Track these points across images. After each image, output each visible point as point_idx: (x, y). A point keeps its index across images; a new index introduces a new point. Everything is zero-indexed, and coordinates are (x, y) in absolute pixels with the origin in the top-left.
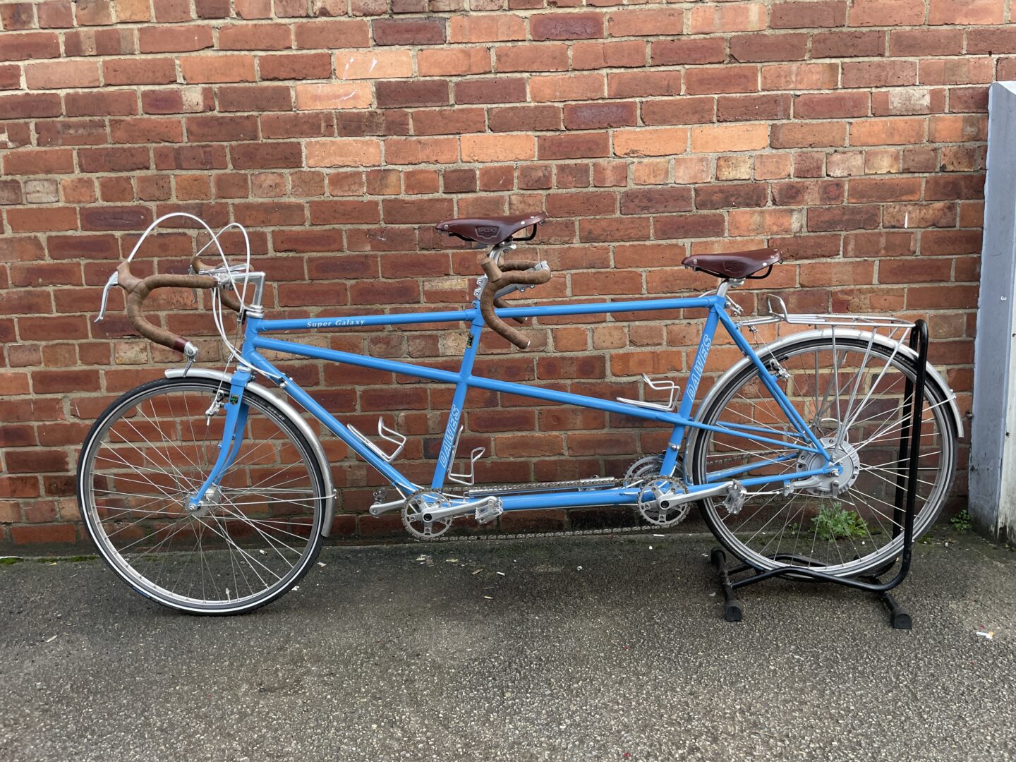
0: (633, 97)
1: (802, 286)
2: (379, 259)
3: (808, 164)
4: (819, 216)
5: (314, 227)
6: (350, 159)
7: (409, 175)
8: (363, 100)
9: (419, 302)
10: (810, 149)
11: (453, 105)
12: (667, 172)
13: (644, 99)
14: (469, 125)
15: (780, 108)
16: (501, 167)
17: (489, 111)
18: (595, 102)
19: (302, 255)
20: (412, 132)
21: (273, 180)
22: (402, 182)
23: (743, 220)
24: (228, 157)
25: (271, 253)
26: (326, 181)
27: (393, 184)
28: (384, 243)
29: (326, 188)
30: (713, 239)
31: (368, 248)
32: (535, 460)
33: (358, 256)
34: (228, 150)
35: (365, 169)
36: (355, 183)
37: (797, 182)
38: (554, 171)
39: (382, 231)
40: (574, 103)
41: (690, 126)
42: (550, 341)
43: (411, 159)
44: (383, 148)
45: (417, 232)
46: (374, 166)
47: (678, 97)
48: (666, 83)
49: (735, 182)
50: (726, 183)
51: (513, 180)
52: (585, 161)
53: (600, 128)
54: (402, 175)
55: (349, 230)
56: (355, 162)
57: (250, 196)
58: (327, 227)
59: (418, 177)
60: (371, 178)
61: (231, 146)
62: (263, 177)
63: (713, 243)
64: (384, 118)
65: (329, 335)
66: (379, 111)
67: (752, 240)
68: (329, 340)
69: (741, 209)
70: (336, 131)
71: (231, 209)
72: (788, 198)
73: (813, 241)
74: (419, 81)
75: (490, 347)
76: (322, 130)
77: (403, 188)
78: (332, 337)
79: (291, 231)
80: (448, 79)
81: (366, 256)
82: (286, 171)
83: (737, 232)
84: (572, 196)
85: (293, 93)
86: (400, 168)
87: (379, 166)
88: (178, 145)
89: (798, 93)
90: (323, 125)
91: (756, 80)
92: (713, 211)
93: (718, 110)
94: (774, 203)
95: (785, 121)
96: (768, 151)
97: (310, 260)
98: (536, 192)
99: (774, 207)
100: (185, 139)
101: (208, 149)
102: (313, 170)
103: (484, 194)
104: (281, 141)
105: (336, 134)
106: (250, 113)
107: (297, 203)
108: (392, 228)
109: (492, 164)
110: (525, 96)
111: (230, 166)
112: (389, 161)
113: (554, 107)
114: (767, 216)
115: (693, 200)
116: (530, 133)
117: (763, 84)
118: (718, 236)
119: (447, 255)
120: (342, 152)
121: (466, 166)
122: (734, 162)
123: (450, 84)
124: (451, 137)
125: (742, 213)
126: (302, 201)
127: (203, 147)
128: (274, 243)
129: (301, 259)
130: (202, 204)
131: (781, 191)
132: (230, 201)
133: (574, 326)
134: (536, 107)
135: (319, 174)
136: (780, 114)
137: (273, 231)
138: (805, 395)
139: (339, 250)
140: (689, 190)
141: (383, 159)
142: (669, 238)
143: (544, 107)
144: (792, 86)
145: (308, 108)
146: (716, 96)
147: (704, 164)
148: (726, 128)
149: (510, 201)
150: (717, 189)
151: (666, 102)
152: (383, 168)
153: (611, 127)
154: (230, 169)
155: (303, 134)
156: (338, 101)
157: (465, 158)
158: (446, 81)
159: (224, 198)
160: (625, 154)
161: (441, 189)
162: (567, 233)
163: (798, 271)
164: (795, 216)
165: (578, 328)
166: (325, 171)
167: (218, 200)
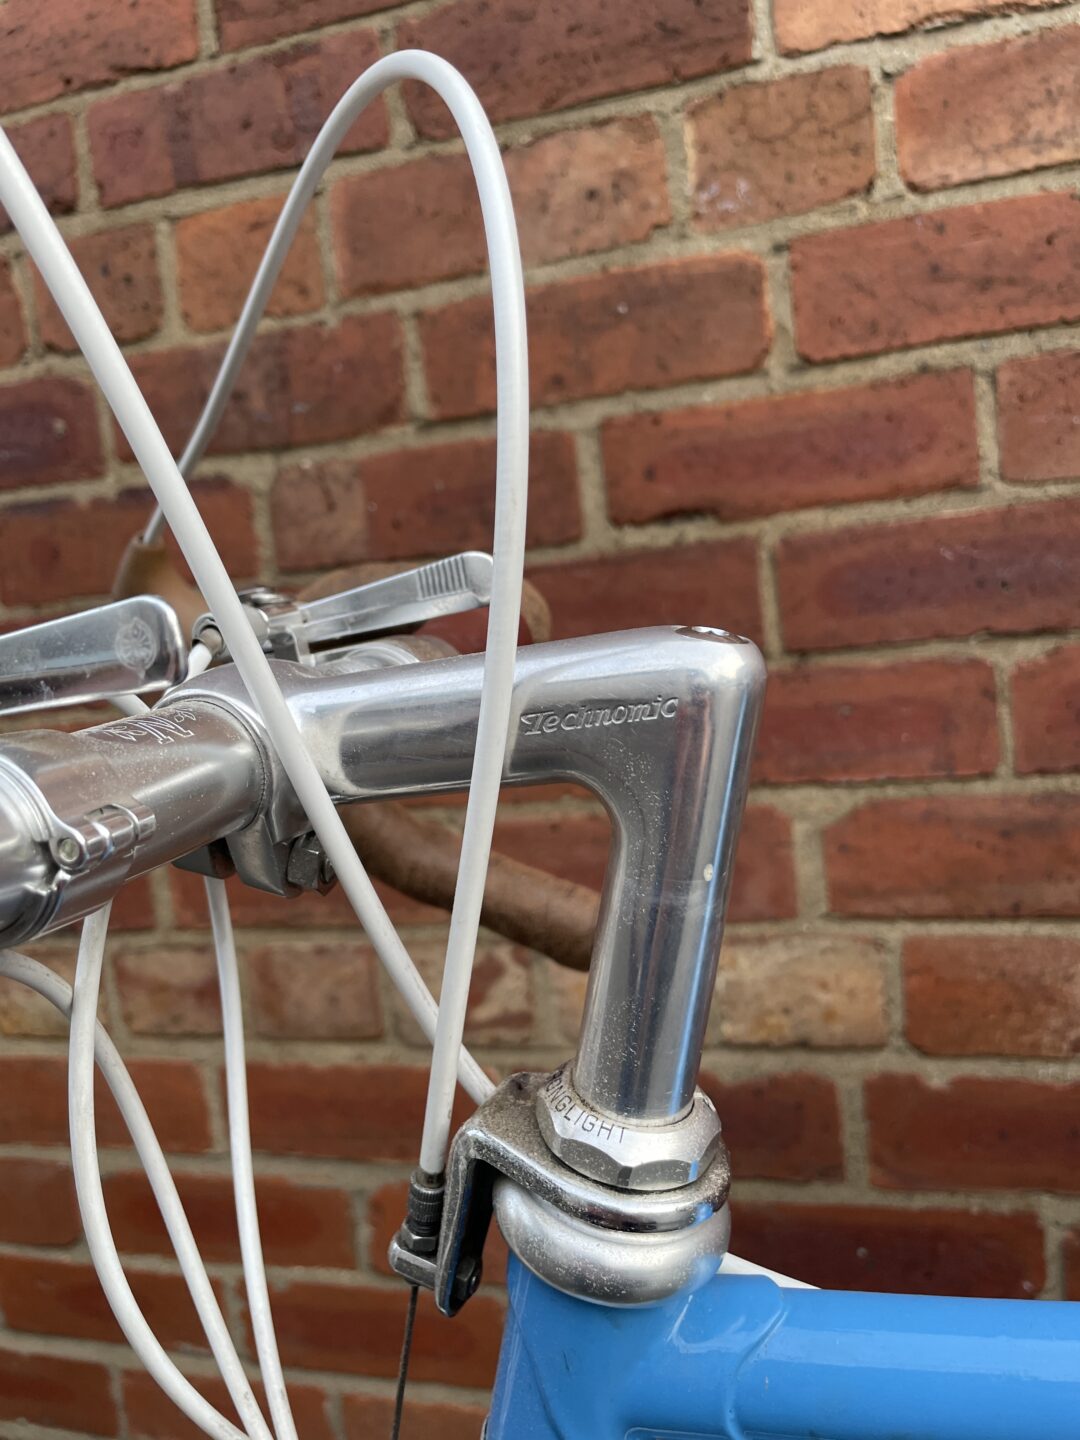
5: (817, 379)
19: (750, 529)
21: (602, 158)
25: (596, 537)
26: (886, 115)
29: (881, 154)
36: (1051, 97)
55: (1013, 364)
58: (889, 366)
62: (554, 155)
65: (895, 933)
68: (893, 960)
71: (410, 338)
78: (911, 947)
79: (694, 411)
82: (667, 103)
88: (183, 73)
97: (793, 551)
100: (208, 41)
101: (300, 68)
102: (810, 64)
107: (723, 262)
111: (402, 131)
127: (281, 60)
128: (612, 482)
129: (744, 551)
130: (288, 334)
132: (403, 302)
135: (843, 80)
137: (606, 426)
139: (949, 487)
154: (400, 149)
159: (377, 289)
166: (877, 58)
167: (355, 307)
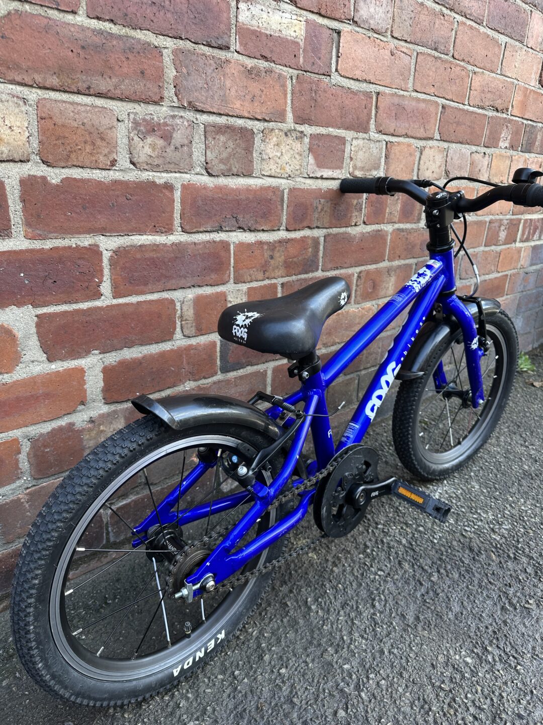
9: (227, 48)
42: (383, 160)
75: (320, 165)
133: (407, 140)
165: (409, 145)
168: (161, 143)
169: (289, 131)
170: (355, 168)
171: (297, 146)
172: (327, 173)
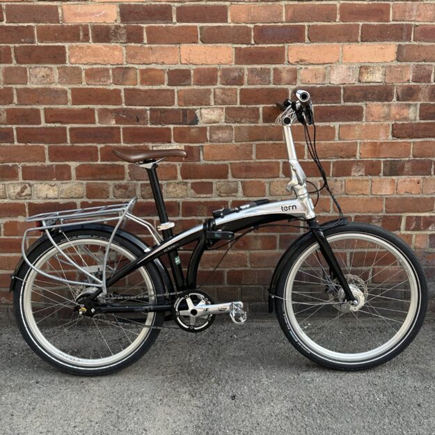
0: (303, 22)
1: (414, 156)
2: (121, 130)
3: (422, 73)
4: (427, 109)
5: (74, 106)
6: (101, 59)
7: (143, 72)
8: (111, 16)
10: (423, 63)
11: (175, 23)
12: (324, 76)
13: (311, 24)
14: (187, 38)
15: (405, 34)
16: (209, 69)
17: (201, 28)
18: (276, 24)
19: (66, 125)
20: (145, 41)
21: (45, 72)
22: (138, 76)
23: (376, 110)
24: (13, 56)
25: (43, 124)
26: (83, 74)
27: (132, 78)
28: (125, 119)
29: (83, 79)
30: (354, 123)
31: (114, 122)
32: (227, 270)
33: (106, 128)
34: (12, 50)
35: (111, 67)
36: (104, 76)
37: (414, 86)
38: (246, 72)
39: (124, 111)
40: (261, 25)
41: (342, 44)
42: (240, 189)
43: (145, 60)
44: (124, 52)
45: (148, 112)
46: (118, 64)
47: (334, 23)
48: (327, 13)
49: (372, 84)
50: (365, 85)
51: (217, 78)
52: (268, 66)
53: (279, 43)
54: (138, 71)
55: (100, 109)
56: (105, 61)
57: (28, 83)
58: (84, 106)
59: (149, 73)
60: (116, 72)
61: (15, 47)
62: (38, 70)
63: (355, 126)
64: (125, 30)
65: (85, 182)
66: (122, 25)
67: (382, 125)
68: (85, 186)
69: (375, 103)
70: (91, 39)
71: (15, 92)
72: (407, 96)
73: (423, 126)
74: (151, 5)
75: (197, 193)
76: (81, 38)
77: (139, 81)
78: (87, 184)
79: (58, 108)
80: (172, 4)
81: (112, 128)
82: (54, 66)
83: (371, 118)
84: (258, 90)
85: (60, 11)
86: (137, 67)
87: (121, 64)
89: (417, 24)
90: (81, 34)
91: (389, 14)
92: (355, 104)
93: (362, 33)
94: (398, 99)
95: (407, 43)
96: (395, 63)
97: (71, 129)
98: (233, 87)
99: (398, 102)
102: (74, 65)
103: (196, 87)
104: (51, 44)
105: (91, 41)
106: (29, 24)
107: (62, 89)
108: (131, 109)
109: (203, 66)
110: (227, 18)
111: (14, 61)
112: (129, 61)
113: (247, 26)
114: (393, 108)
115: (342, 96)
116: (229, 45)
117: (394, 16)
118: (358, 121)
119: (169, 129)
120: (95, 53)
121: (184, 67)
122: (372, 70)
123: (173, 8)
124: (174, 46)
125: (376, 105)
126: (66, 87)
128: (46, 117)
129: (65, 128)
131: (403, 90)
132: (14, 86)
133: (257, 180)
134: (235, 27)
135: (78, 69)
136: (404, 37)
137: (45, 109)
138: (413, 230)
139: (92, 123)
140: (340, 88)
141: (124, 60)
142: (324, 122)
143: (240, 27)
144: (413, 18)
145: (71, 21)
146: (361, 24)
147: (351, 70)
148: (367, 46)
149: (214, 93)
150: (359, 89)
151: (326, 26)
152: (124, 66)
153: (287, 42)
154: (14, 64)
155: (66, 40)
156: (93, 17)
157: (184, 62)
158: (170, 5)
159: (9, 84)
160: (297, 62)
161: (166, 83)
162: (254, 116)
163: (412, 146)
164: (412, 109)
165: (258, 182)
166: (82, 67)
167: (6, 86)
168: (124, 190)
169: (180, 182)
170: (220, 193)
171: (185, 187)
172: (202, 196)
